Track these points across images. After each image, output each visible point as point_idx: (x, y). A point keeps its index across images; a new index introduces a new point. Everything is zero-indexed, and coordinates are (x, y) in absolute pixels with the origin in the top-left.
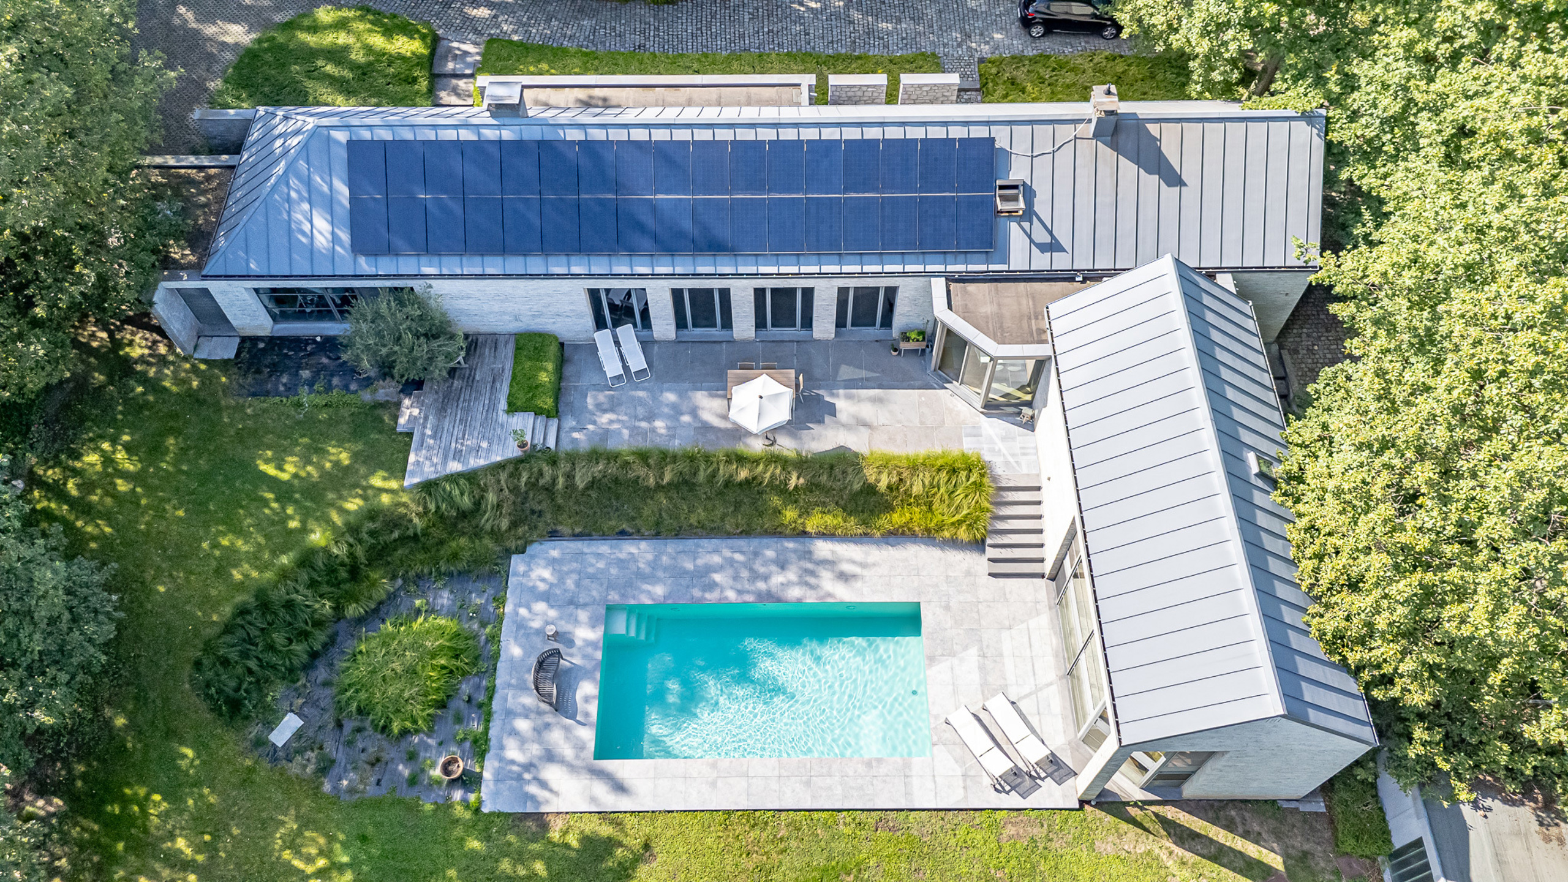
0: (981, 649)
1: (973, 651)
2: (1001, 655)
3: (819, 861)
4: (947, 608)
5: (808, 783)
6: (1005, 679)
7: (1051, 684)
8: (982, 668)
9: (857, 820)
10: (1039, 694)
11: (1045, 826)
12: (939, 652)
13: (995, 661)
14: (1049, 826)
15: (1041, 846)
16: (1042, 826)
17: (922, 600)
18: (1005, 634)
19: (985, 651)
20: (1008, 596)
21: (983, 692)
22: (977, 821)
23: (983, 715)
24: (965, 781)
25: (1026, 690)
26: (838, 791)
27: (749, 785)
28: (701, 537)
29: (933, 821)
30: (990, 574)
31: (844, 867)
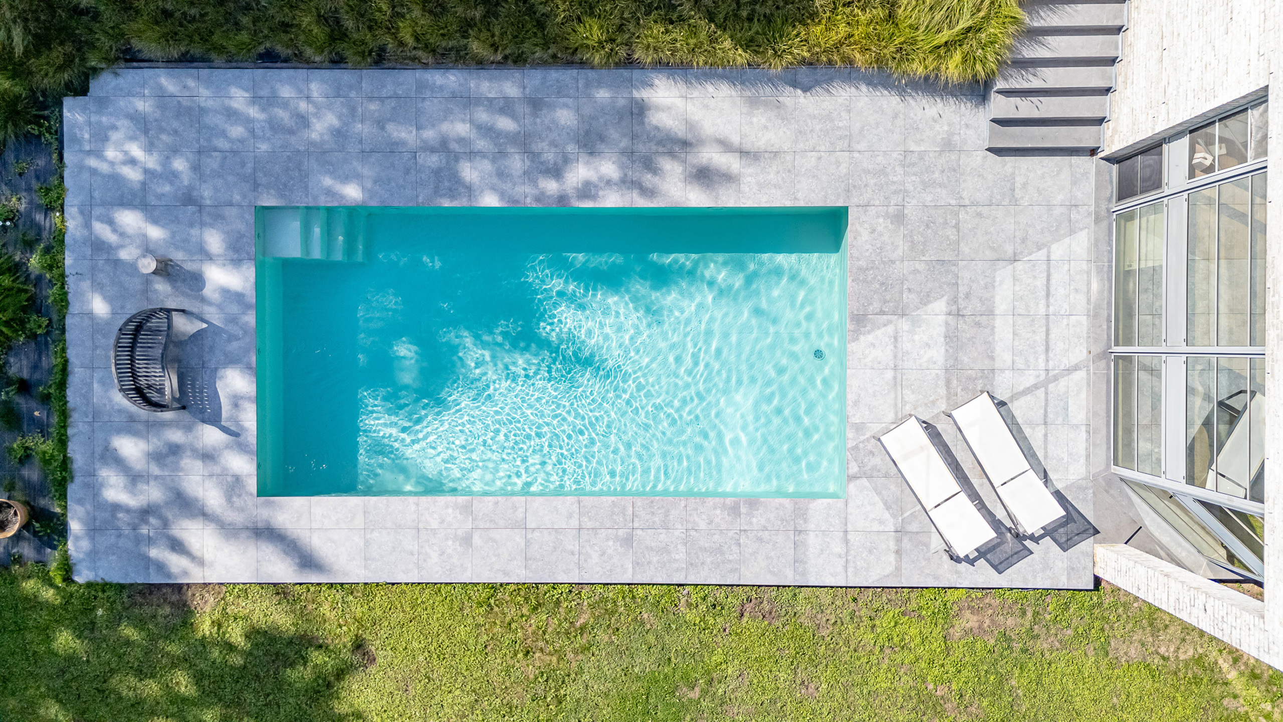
0: (954, 300)
1: (940, 306)
2: (990, 313)
3: (644, 663)
4: (899, 218)
5: (628, 541)
6: (992, 358)
7: (1076, 368)
8: (951, 338)
9: (711, 599)
10: (1051, 387)
11: (1029, 614)
12: (876, 305)
13: (978, 324)
14: (1036, 614)
15: (1017, 646)
16: (1024, 613)
17: (852, 202)
18: (1004, 274)
19: (962, 303)
20: (1018, 193)
21: (948, 382)
22: (913, 605)
23: (943, 427)
24: (899, 541)
25: (1029, 380)
26: (680, 554)
27: (528, 543)
28: (425, 66)
29: (839, 603)
30: (989, 150)
31: (685, 677)
